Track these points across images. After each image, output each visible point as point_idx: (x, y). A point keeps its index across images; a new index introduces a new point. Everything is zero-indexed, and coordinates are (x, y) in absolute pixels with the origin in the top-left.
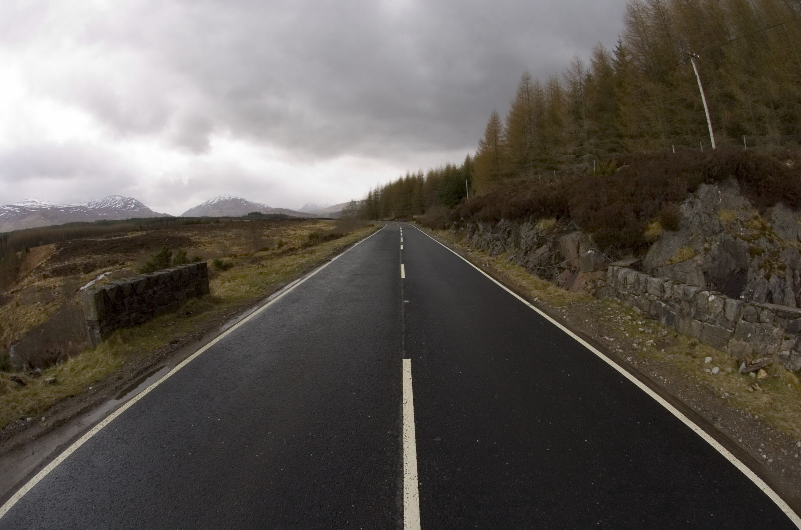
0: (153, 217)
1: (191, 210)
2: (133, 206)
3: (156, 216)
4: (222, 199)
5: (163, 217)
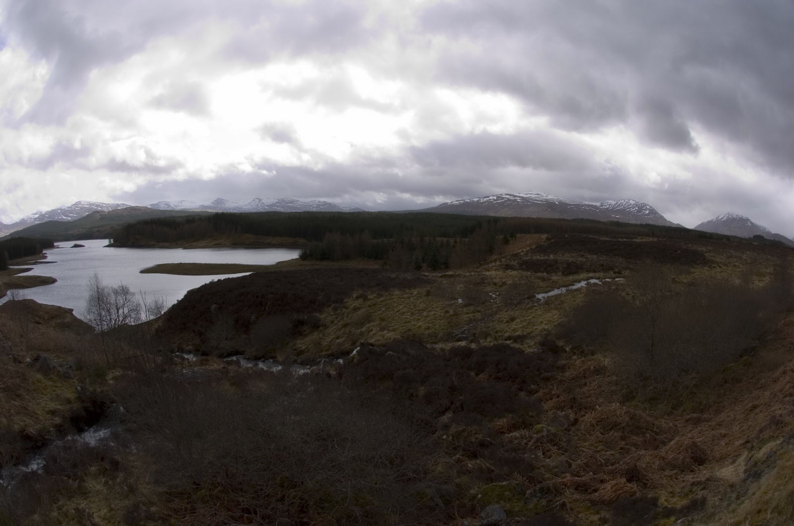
0: (668, 225)
1: (702, 224)
2: (647, 212)
3: (670, 225)
4: (730, 217)
5: (677, 228)
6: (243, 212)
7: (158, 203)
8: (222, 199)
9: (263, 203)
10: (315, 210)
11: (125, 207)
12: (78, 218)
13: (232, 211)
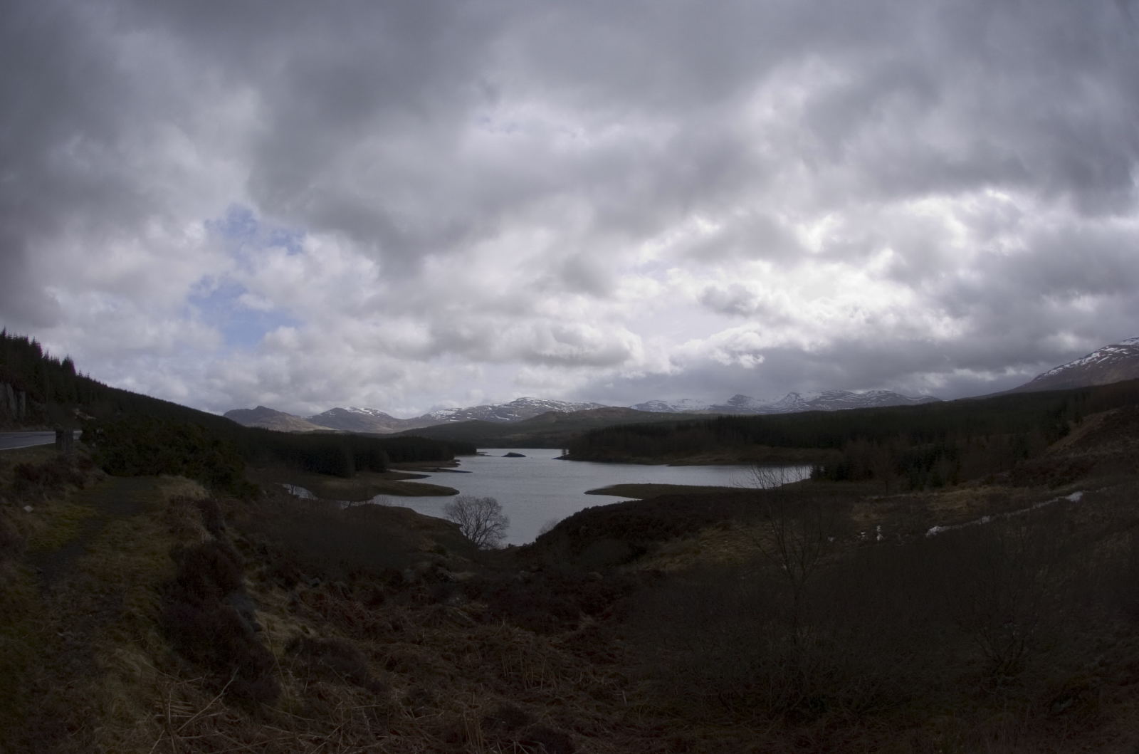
6: (773, 413)
7: (647, 403)
8: (742, 397)
9: (802, 399)
10: (873, 405)
11: (596, 407)
12: (522, 420)
13: (757, 413)
